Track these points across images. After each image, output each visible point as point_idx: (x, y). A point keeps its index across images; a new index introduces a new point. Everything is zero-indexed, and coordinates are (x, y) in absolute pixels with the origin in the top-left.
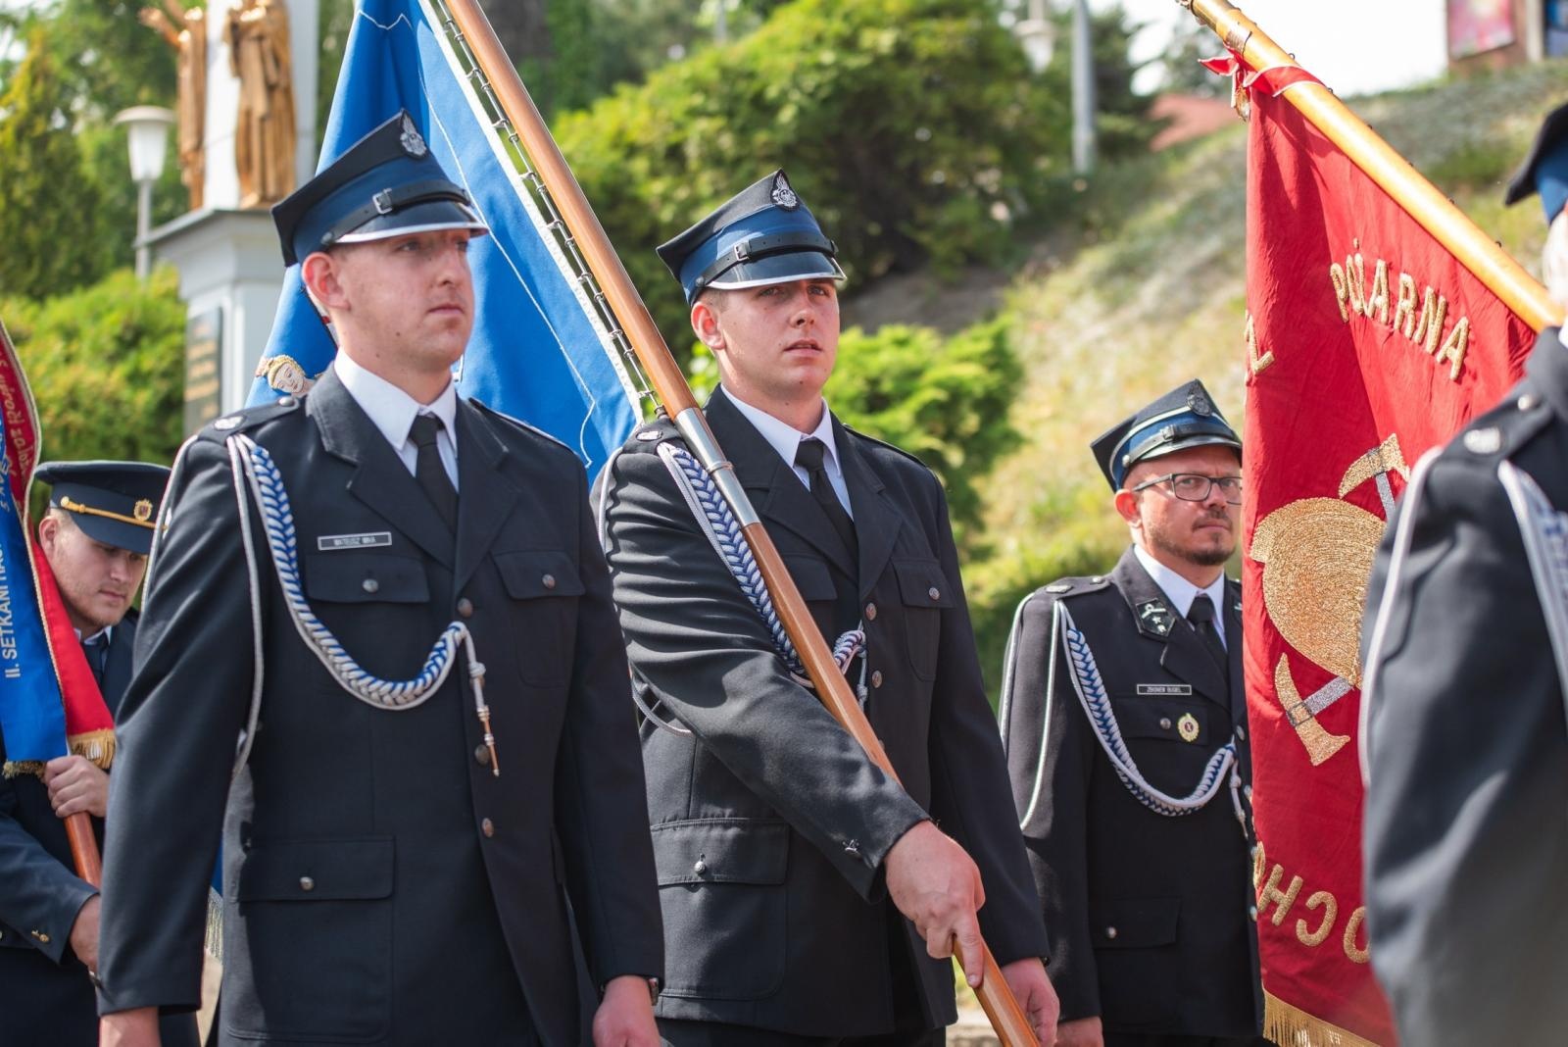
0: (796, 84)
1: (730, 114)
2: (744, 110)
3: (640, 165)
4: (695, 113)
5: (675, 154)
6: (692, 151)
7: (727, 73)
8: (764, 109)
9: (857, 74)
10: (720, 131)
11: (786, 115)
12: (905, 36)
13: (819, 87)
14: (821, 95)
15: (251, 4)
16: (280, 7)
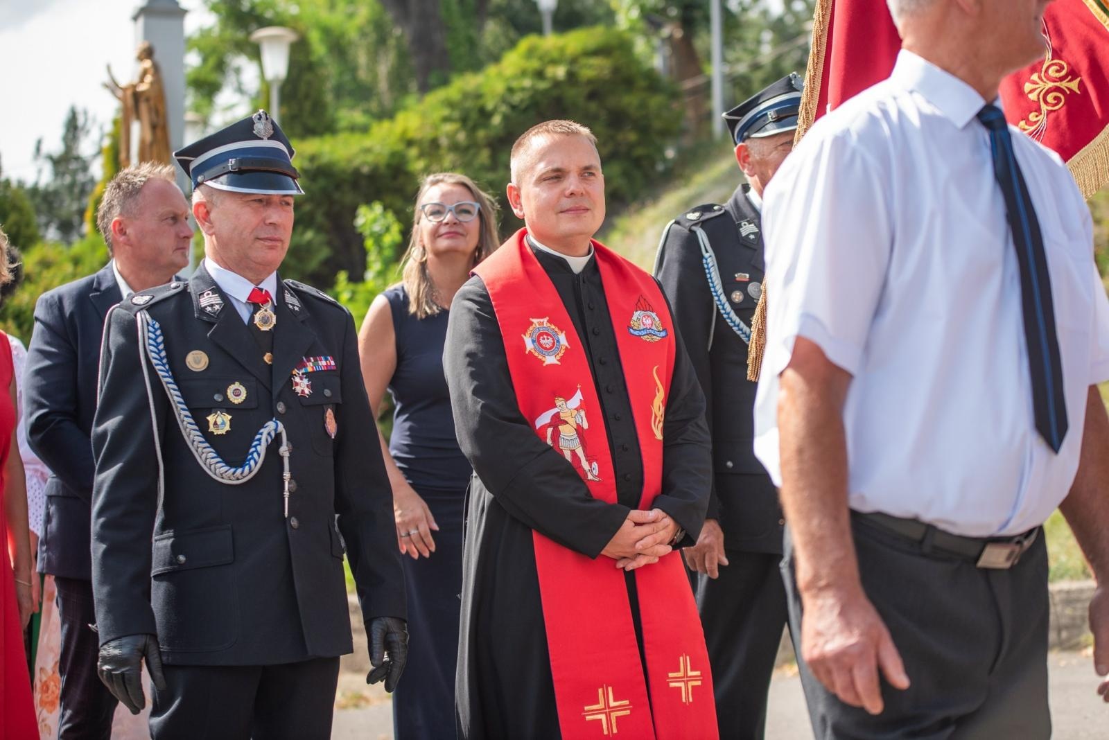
0: (504, 100)
1: (464, 120)
2: (474, 116)
3: (413, 152)
4: (446, 119)
5: (434, 144)
6: (444, 142)
7: (466, 95)
8: (485, 115)
9: (544, 93)
10: (456, 132)
11: (497, 120)
12: (576, 68)
13: (522, 101)
14: (523, 106)
15: (142, 80)
16: (158, 82)
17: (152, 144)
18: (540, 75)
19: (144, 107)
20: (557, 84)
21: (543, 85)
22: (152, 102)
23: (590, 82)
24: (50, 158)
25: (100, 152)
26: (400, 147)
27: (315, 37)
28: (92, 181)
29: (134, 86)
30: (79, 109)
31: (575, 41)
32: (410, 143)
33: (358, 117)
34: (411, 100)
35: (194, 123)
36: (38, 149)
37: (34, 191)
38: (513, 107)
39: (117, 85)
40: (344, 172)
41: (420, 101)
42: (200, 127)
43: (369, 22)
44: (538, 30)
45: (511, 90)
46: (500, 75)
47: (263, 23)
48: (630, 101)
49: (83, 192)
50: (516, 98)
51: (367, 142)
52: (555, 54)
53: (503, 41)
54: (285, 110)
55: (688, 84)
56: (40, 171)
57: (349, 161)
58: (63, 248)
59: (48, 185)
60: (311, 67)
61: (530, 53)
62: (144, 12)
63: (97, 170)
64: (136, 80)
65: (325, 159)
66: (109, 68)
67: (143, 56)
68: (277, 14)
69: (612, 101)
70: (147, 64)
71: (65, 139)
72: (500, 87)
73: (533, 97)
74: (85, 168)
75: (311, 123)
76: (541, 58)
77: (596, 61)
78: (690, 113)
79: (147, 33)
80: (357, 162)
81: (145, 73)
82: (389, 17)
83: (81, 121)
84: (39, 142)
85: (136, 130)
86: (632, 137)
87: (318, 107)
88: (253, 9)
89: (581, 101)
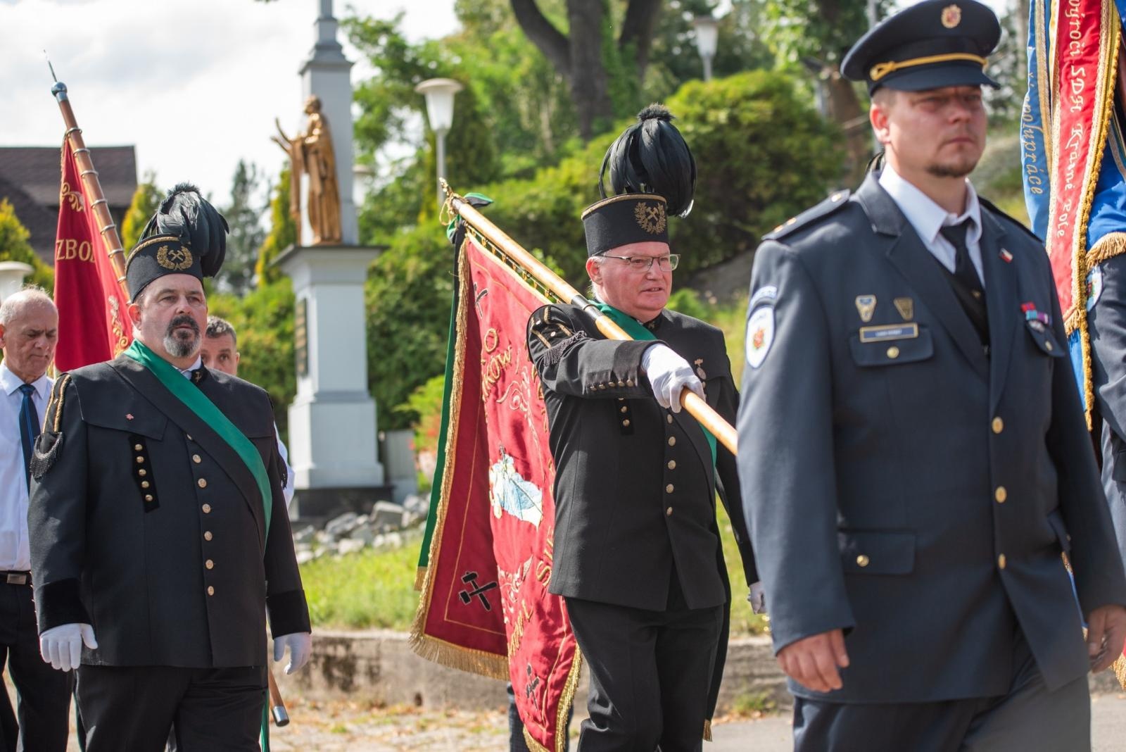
3: (579, 198)
5: (600, 188)
12: (736, 112)
15: (310, 134)
16: (326, 134)
17: (321, 196)
18: (702, 119)
19: (312, 160)
20: (719, 128)
21: (705, 130)
22: (321, 155)
23: (751, 125)
25: (268, 206)
26: (567, 193)
27: (478, 87)
28: (262, 234)
29: (303, 139)
30: (248, 163)
31: (736, 85)
32: (575, 190)
35: (363, 174)
39: (285, 138)
41: (584, 147)
42: (368, 179)
43: (531, 71)
44: (700, 76)
47: (427, 74)
48: (791, 143)
49: (253, 245)
51: (533, 189)
52: (717, 98)
53: (664, 87)
54: (450, 159)
55: (848, 125)
57: (516, 208)
58: (235, 299)
60: (475, 117)
61: (692, 98)
62: (311, 66)
63: (267, 222)
64: (304, 133)
66: (277, 122)
67: (311, 110)
68: (440, 64)
69: (773, 145)
70: (315, 117)
71: (234, 193)
73: (696, 141)
74: (254, 221)
75: (476, 172)
76: (702, 103)
77: (755, 105)
78: (851, 154)
79: (314, 87)
80: (523, 210)
81: (313, 126)
82: (551, 64)
83: (249, 175)
85: (306, 183)
86: (795, 179)
87: (484, 155)
88: (415, 60)
89: (743, 145)
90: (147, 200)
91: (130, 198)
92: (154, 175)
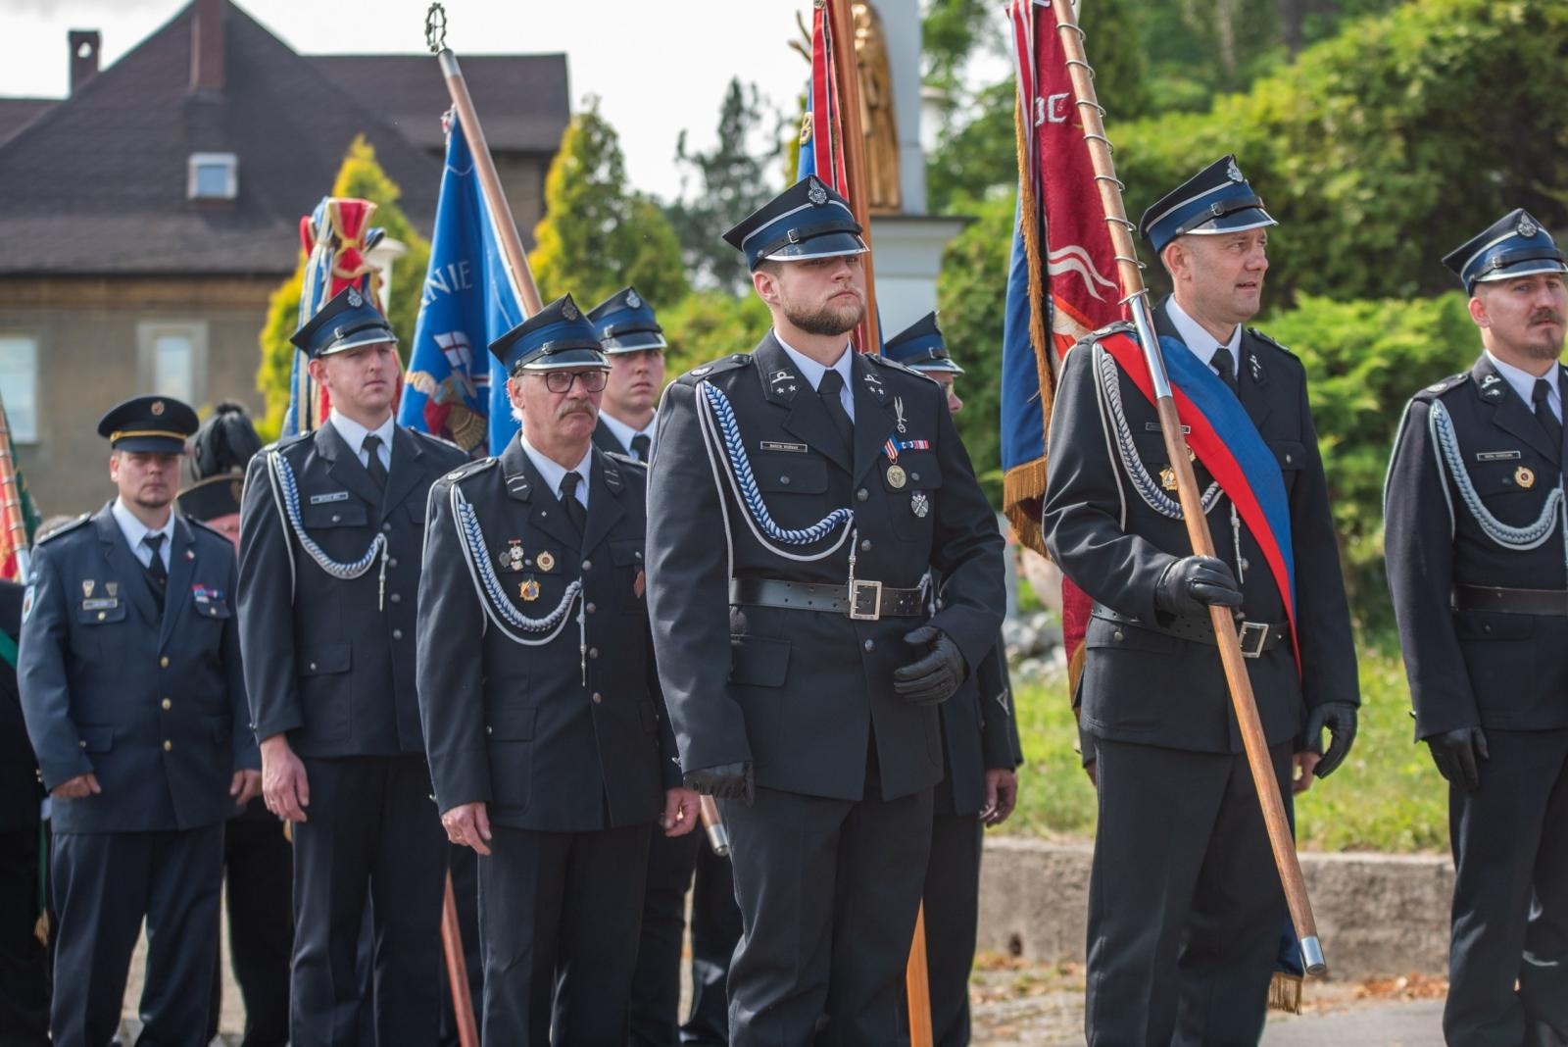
0: (1425, 59)
1: (1362, 92)
2: (1378, 84)
3: (1282, 143)
4: (1332, 91)
5: (1315, 129)
6: (1331, 126)
7: (1364, 50)
8: (1396, 82)
9: (1489, 45)
10: (1351, 109)
11: (1414, 90)
12: (1538, 5)
13: (1453, 59)
14: (1456, 66)
16: (875, 36)
17: (867, 136)
18: (1482, 16)
20: (1510, 30)
21: (1486, 34)
22: (868, 70)
24: (700, 160)
25: (778, 150)
26: (1261, 135)
30: (745, 82)
32: (1276, 129)
33: (1188, 89)
34: (1274, 59)
35: (933, 102)
36: (680, 147)
37: (676, 213)
38: (1440, 69)
40: (1172, 174)
41: (1291, 61)
45: (1436, 41)
46: (1417, 16)
50: (1444, 56)
51: (1208, 127)
56: (684, 181)
57: (1180, 159)
58: (723, 299)
59: (697, 202)
60: (1115, 10)
65: (1142, 156)
66: (799, 17)
71: (722, 132)
72: (1418, 38)
73: (1470, 52)
74: (755, 175)
80: (1191, 162)
81: (857, 23)
83: (747, 100)
84: (682, 135)
87: (1128, 71)
89: (1548, 58)
90: (587, 137)
91: (559, 137)
92: (597, 99)
